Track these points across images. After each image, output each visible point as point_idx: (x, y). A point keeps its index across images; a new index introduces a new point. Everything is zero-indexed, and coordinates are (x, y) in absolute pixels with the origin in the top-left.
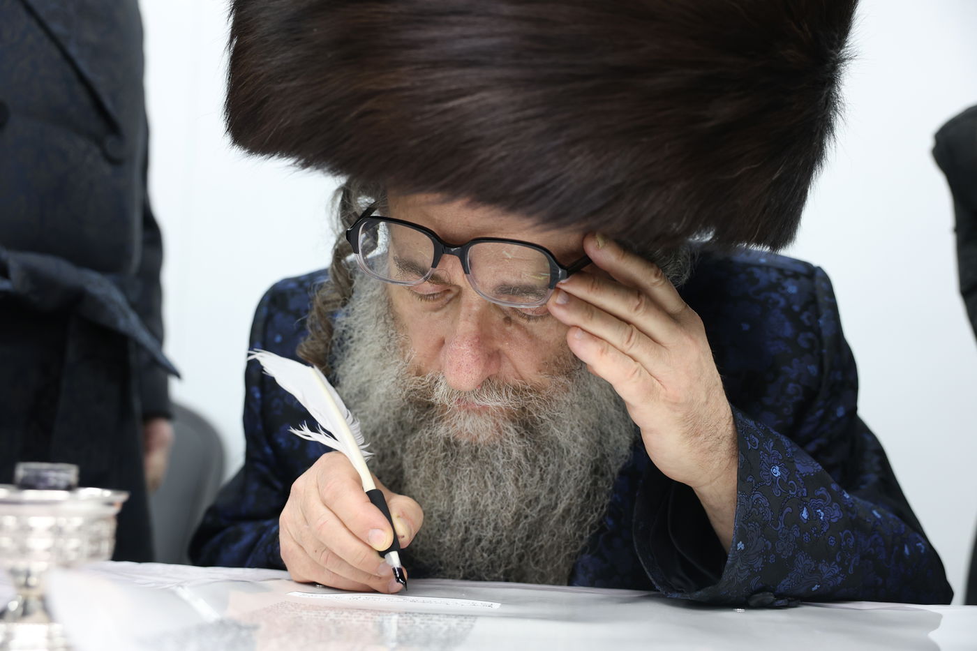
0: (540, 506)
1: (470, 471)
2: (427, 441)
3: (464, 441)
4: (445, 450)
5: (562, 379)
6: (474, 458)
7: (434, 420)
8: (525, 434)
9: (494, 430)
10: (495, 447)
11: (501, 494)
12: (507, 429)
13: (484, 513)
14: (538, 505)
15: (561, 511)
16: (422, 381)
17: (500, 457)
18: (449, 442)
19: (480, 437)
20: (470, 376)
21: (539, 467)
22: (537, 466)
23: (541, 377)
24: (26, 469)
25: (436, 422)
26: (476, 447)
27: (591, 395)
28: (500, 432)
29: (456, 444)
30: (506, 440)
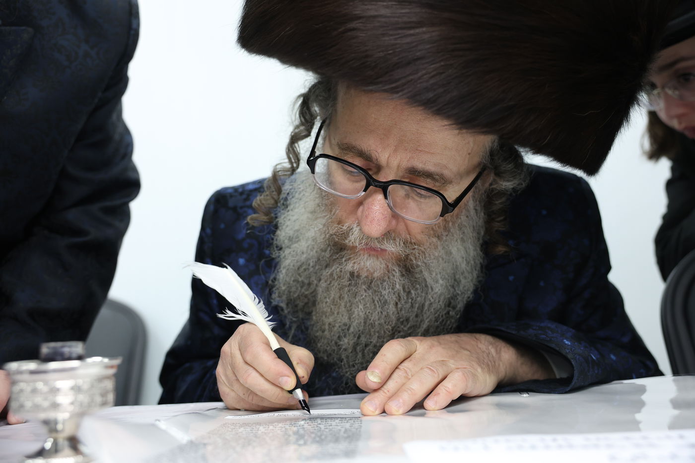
0: (409, 326)
1: (366, 296)
2: (338, 273)
3: (364, 274)
4: (350, 280)
5: (435, 240)
6: (369, 287)
7: (344, 259)
8: (406, 275)
9: (385, 270)
10: (384, 281)
11: (386, 313)
12: (394, 270)
13: (373, 325)
14: (408, 324)
15: (423, 330)
16: (341, 228)
17: (387, 288)
18: (354, 275)
19: (375, 273)
20: (378, 227)
21: (411, 298)
22: (410, 298)
23: (422, 236)
24: (48, 348)
25: (345, 261)
26: (371, 280)
27: (451, 253)
28: (388, 272)
29: (358, 276)
30: (392, 277)
